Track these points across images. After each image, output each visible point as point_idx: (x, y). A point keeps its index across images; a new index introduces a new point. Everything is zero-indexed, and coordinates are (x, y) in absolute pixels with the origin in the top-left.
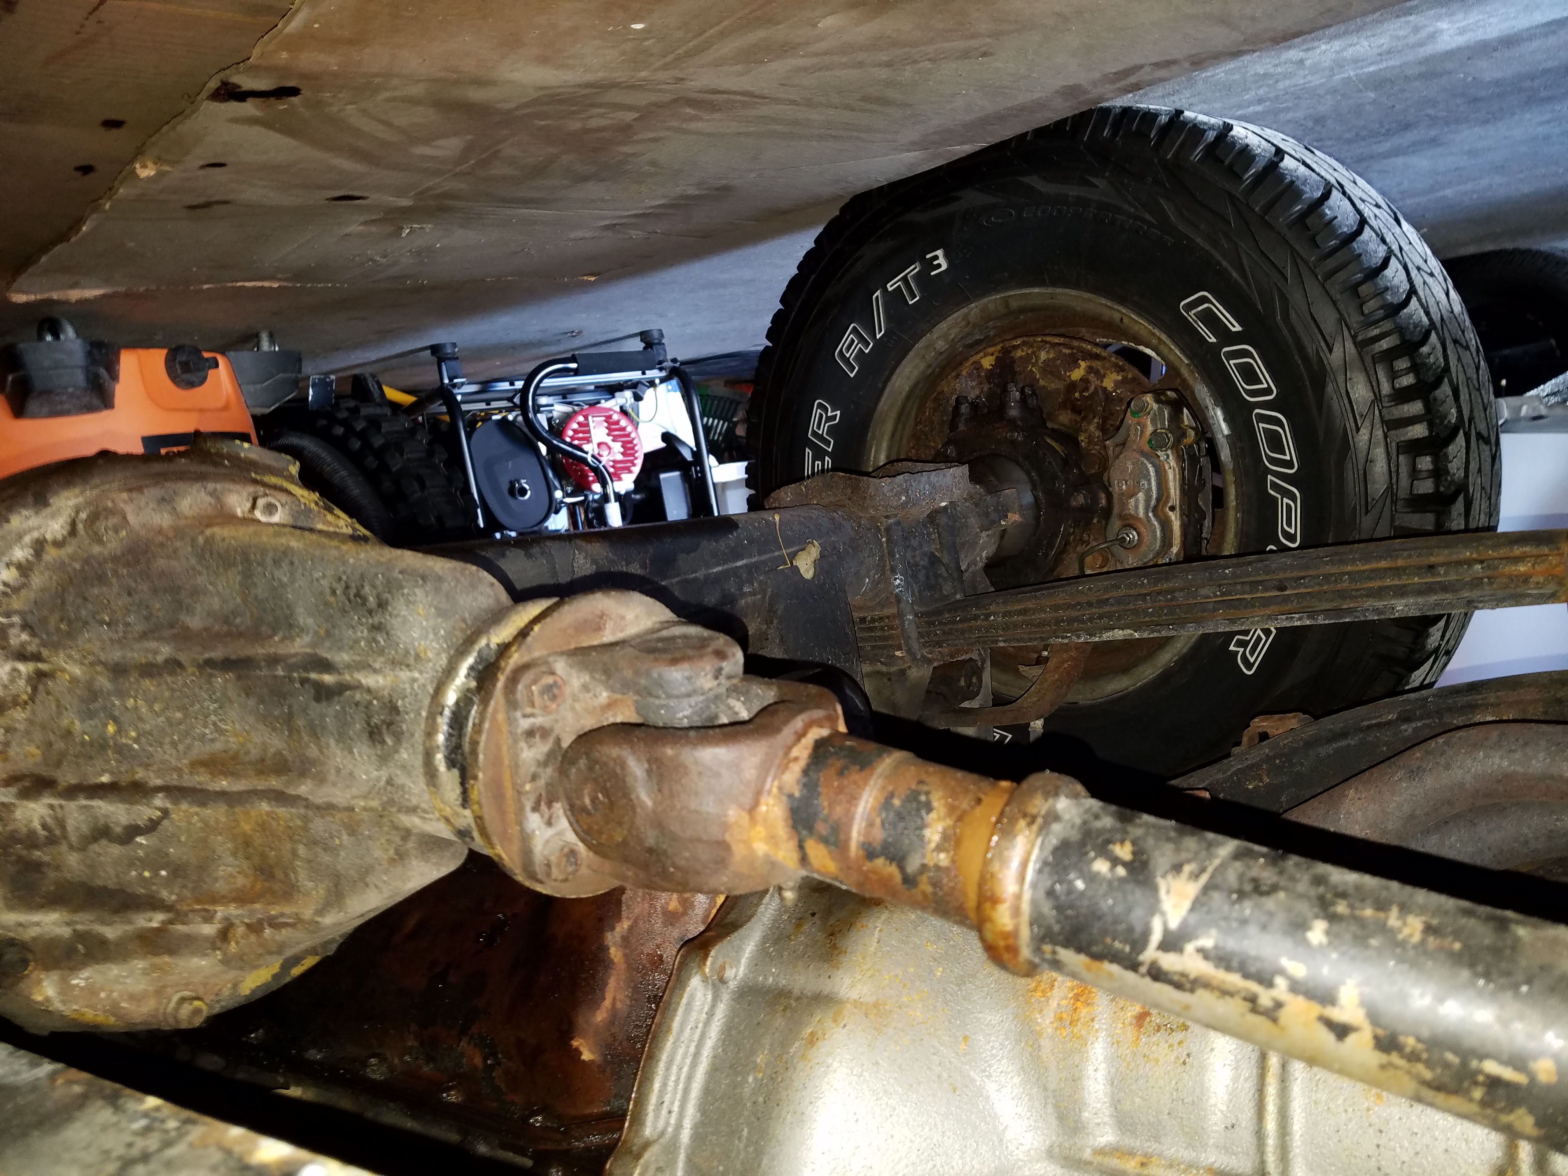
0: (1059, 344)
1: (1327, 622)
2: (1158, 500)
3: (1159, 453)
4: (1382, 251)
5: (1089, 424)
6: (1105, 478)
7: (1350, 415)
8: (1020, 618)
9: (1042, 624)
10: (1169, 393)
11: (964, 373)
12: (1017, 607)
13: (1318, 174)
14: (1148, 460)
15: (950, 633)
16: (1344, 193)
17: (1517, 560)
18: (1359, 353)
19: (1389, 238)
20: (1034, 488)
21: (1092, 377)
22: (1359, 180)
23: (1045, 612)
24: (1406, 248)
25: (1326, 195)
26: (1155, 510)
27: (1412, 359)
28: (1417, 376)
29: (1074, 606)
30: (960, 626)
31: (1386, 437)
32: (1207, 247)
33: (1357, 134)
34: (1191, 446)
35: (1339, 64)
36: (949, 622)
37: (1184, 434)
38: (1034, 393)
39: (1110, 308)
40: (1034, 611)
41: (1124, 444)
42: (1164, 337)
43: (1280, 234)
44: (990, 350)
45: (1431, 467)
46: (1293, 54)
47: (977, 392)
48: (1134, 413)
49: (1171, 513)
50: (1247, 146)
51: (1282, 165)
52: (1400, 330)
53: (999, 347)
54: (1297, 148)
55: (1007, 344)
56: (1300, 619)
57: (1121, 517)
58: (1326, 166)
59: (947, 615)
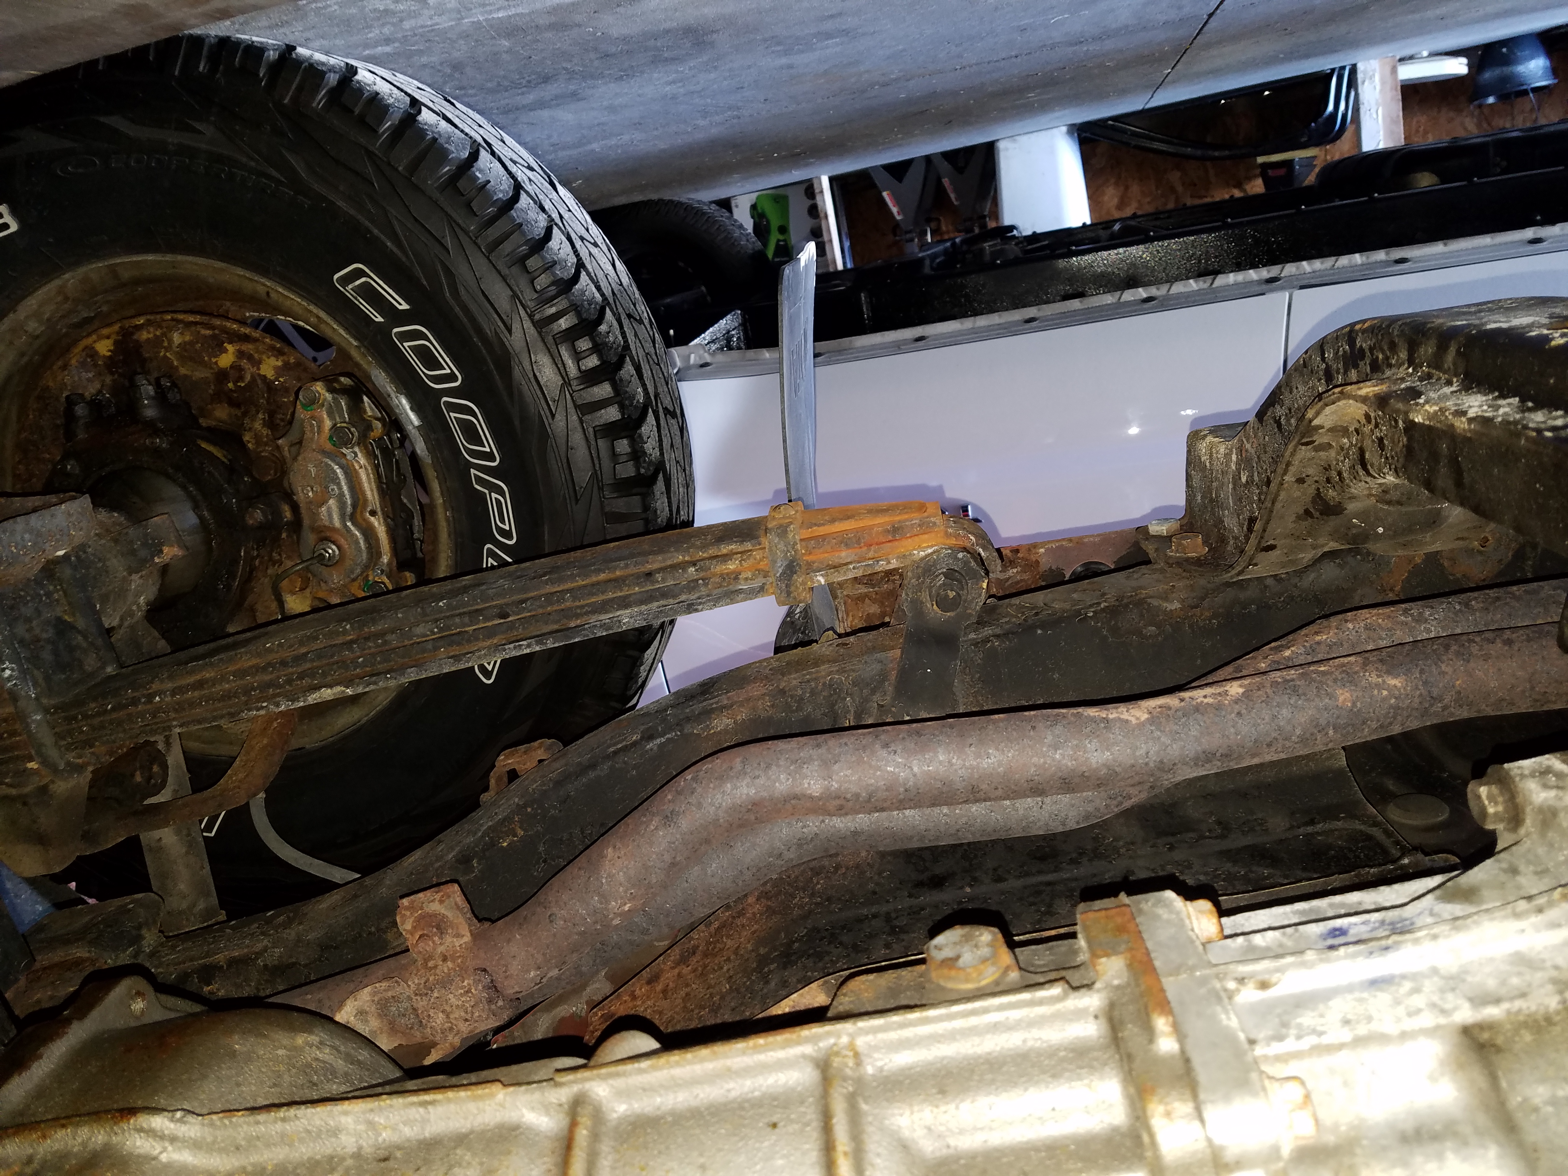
0: (196, 323)
1: (556, 645)
2: (354, 506)
3: (344, 450)
4: (542, 220)
5: (253, 420)
6: (286, 484)
7: (543, 402)
8: (196, 694)
9: (227, 696)
10: (342, 379)
11: (73, 362)
12: (191, 680)
13: (462, 131)
14: (333, 461)
15: (102, 727)
16: (493, 153)
17: (726, 558)
18: (540, 333)
19: (547, 205)
20: (196, 508)
21: (244, 363)
22: (507, 138)
23: (228, 682)
24: (566, 215)
25: (474, 156)
26: (353, 518)
27: (593, 340)
28: (600, 357)
29: (264, 669)
30: (114, 715)
31: (581, 422)
32: (352, 212)
33: (499, 84)
34: (381, 438)
36: (98, 714)
37: (369, 427)
38: (174, 385)
39: (251, 280)
40: (214, 682)
41: (300, 443)
42: (322, 314)
43: (431, 198)
44: (105, 331)
45: (629, 450)
47: (98, 386)
48: (305, 406)
49: (372, 519)
50: (377, 94)
51: (420, 118)
52: (575, 308)
53: (116, 327)
54: (436, 100)
55: (127, 324)
56: (529, 646)
57: (313, 529)
58: (470, 122)
59: (93, 705)
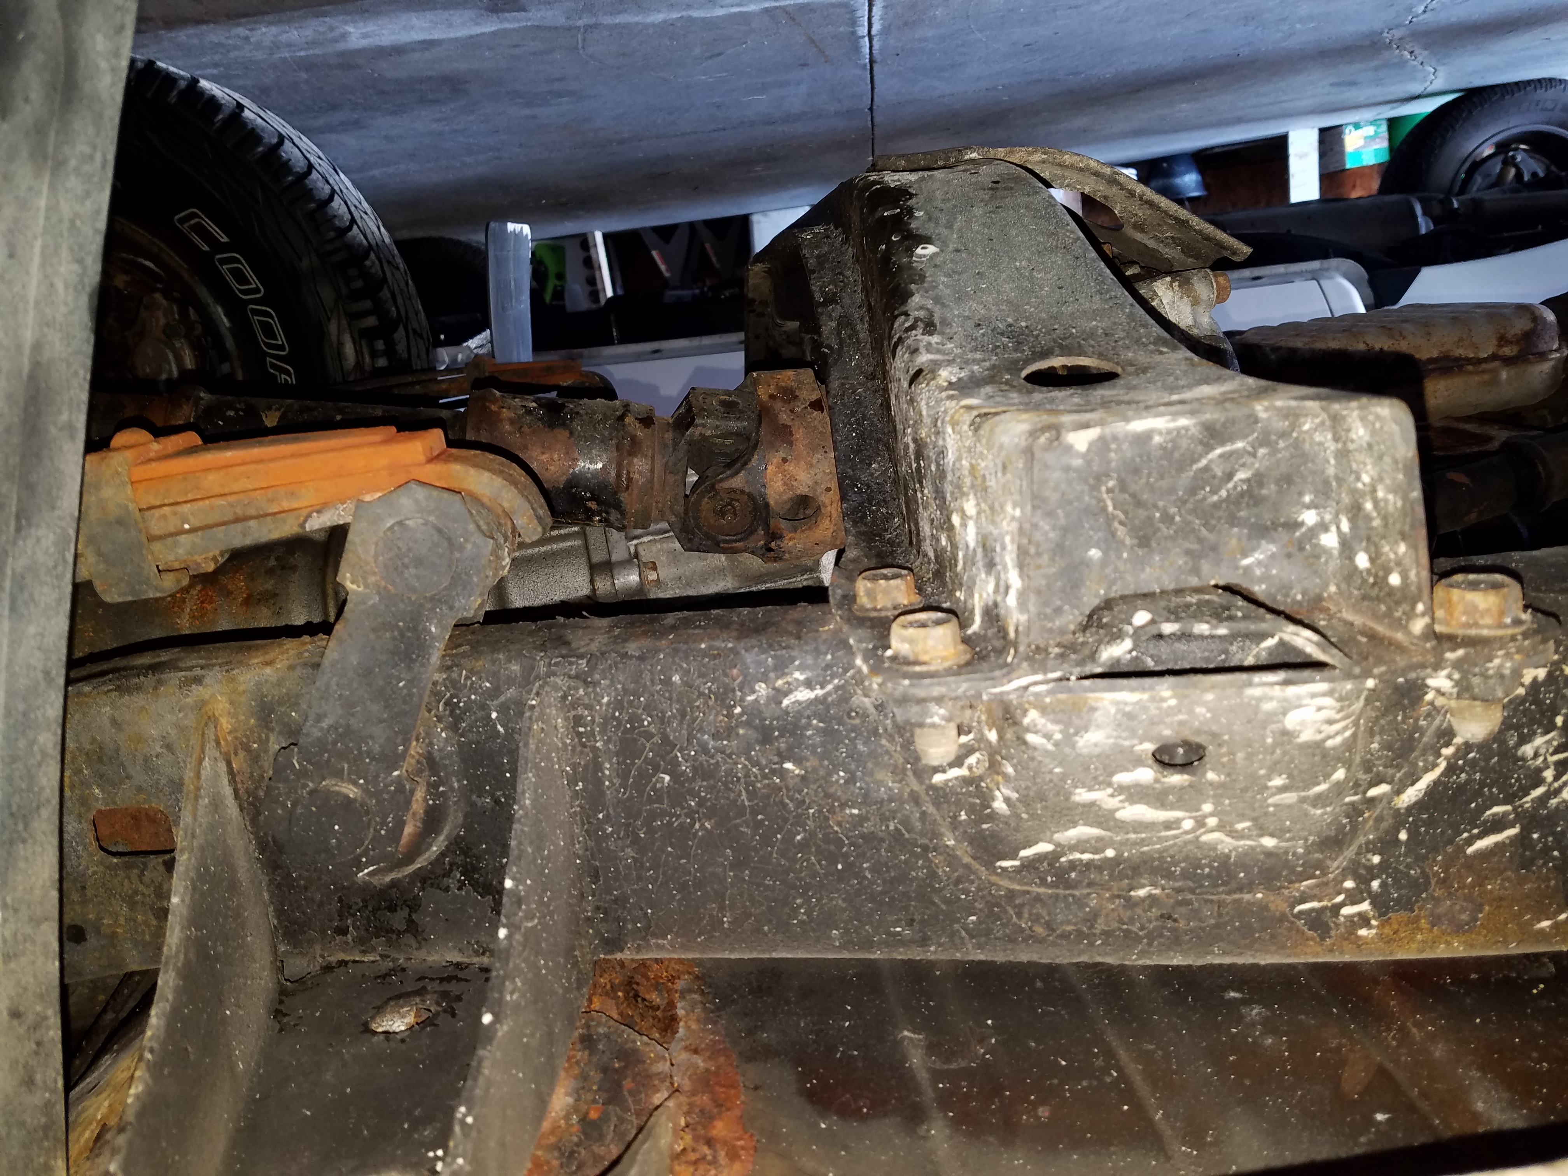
3: (174, 342)
4: (327, 189)
7: (322, 310)
10: (175, 292)
13: (272, 127)
14: (167, 348)
16: (294, 144)
18: (322, 262)
22: (302, 136)
24: (344, 190)
25: (281, 142)
27: (359, 269)
28: (365, 281)
31: (349, 325)
32: (191, 172)
34: (200, 337)
35: (276, 46)
37: (193, 327)
41: (142, 334)
43: (249, 168)
45: (384, 348)
46: (241, 31)
48: (147, 308)
50: (214, 96)
51: (244, 115)
52: (348, 247)
54: (253, 106)
58: (277, 122)
